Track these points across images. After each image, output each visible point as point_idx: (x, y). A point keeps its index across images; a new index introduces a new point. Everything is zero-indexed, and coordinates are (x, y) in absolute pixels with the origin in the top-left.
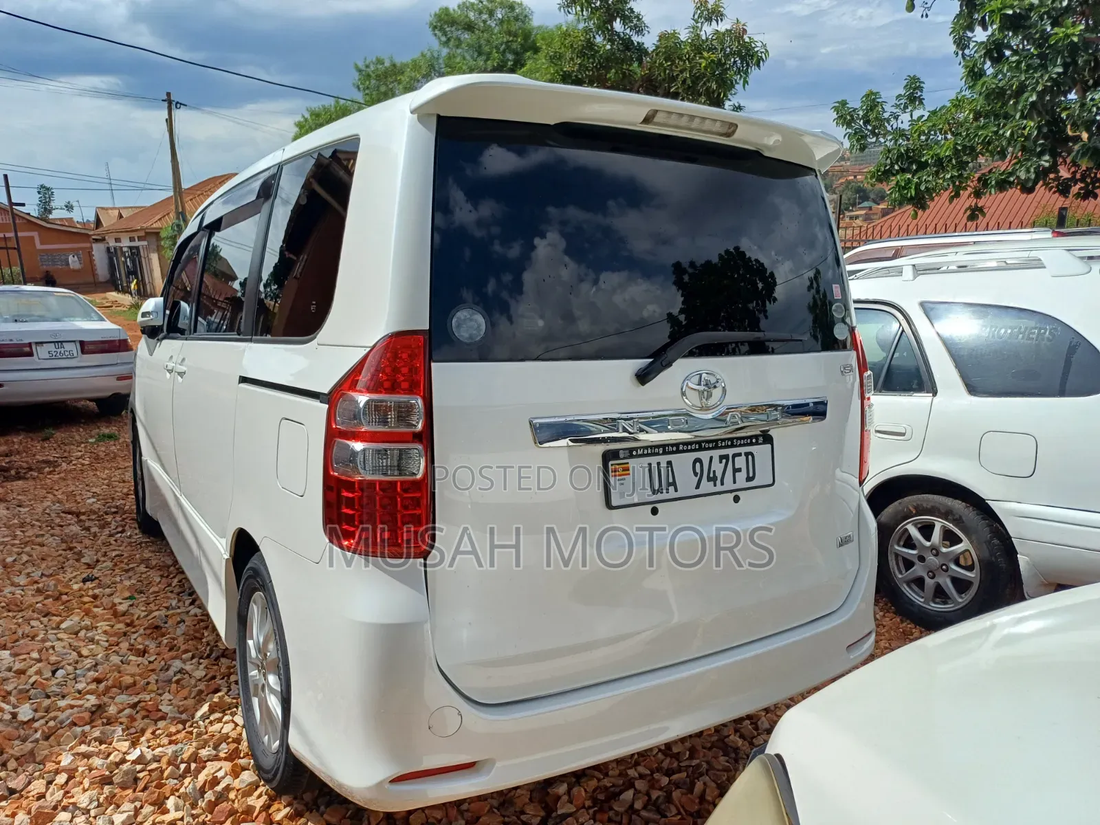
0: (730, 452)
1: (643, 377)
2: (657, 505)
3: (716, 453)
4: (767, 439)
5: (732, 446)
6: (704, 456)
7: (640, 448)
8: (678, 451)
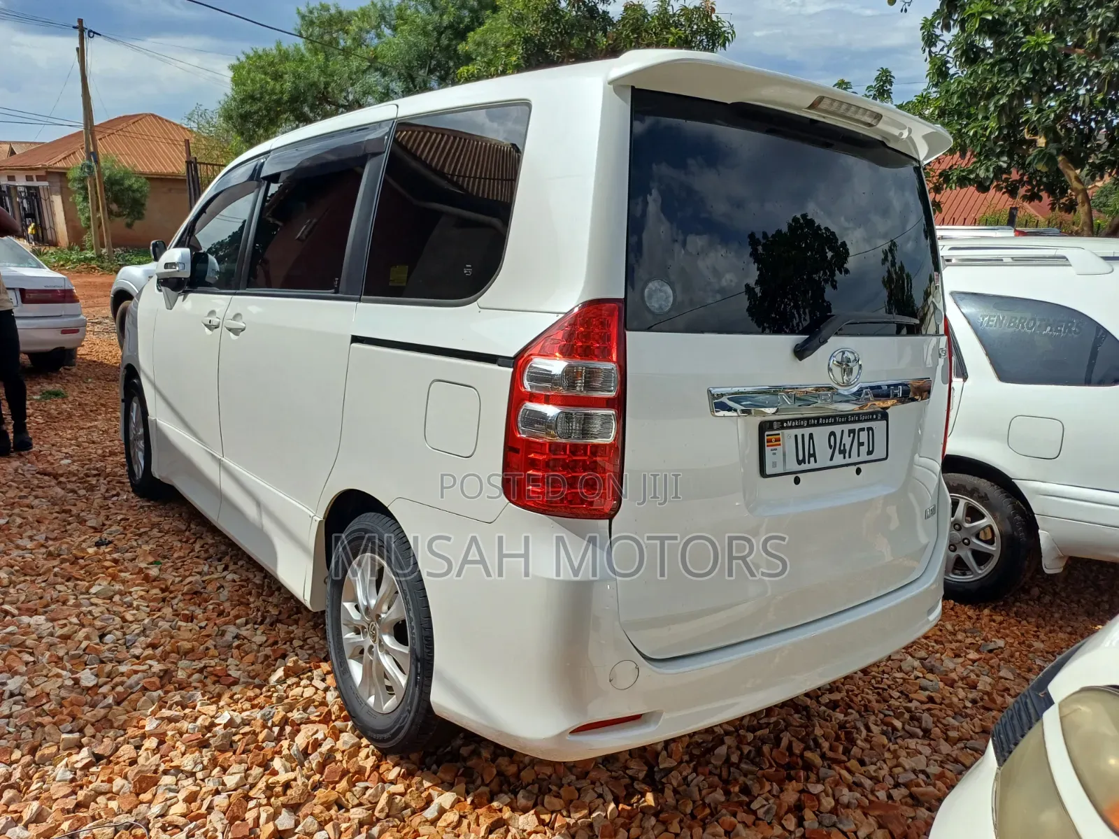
0: (857, 426)
1: (801, 352)
2: (799, 475)
3: (846, 428)
4: (884, 415)
5: (859, 421)
6: (837, 429)
7: (789, 420)
8: (818, 425)
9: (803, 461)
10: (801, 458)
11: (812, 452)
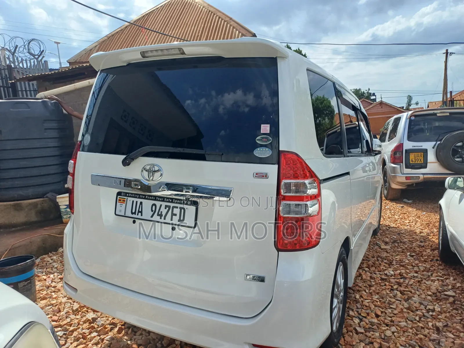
0: (172, 205)
3: (164, 204)
4: (195, 204)
5: (172, 202)
6: (158, 203)
7: (130, 193)
8: (145, 198)
9: (135, 213)
10: (134, 211)
11: (140, 210)
